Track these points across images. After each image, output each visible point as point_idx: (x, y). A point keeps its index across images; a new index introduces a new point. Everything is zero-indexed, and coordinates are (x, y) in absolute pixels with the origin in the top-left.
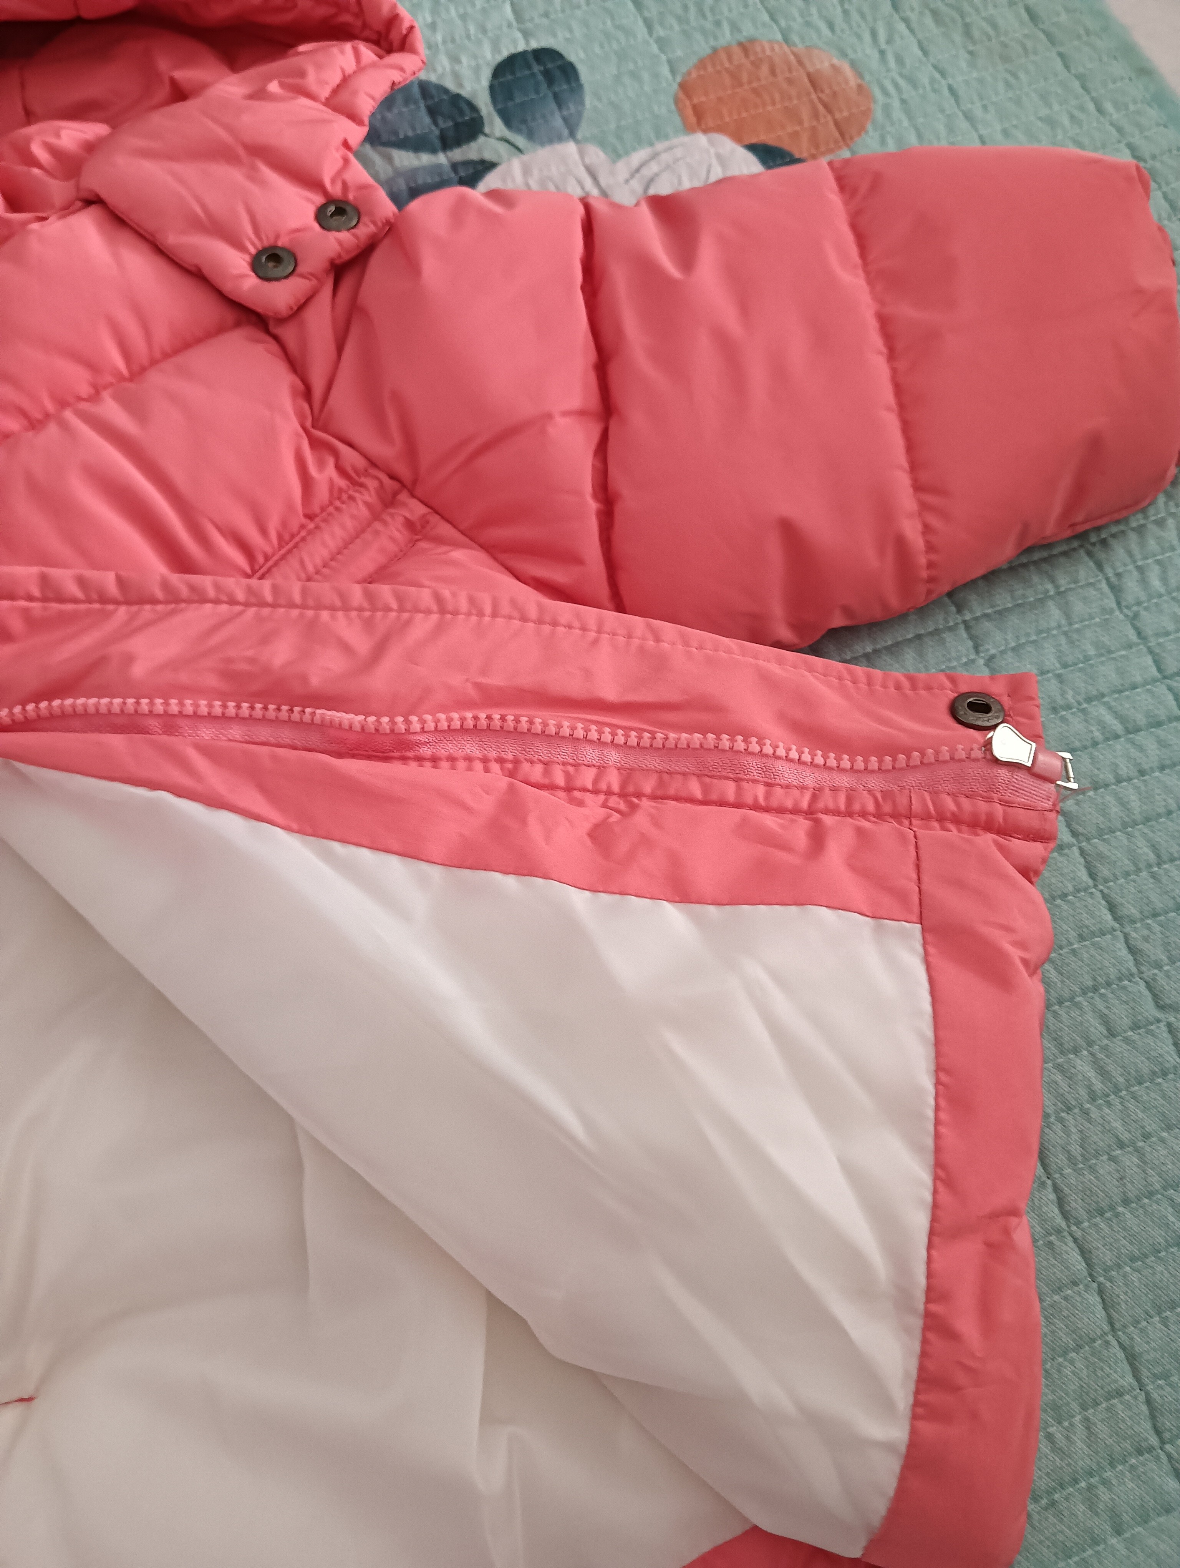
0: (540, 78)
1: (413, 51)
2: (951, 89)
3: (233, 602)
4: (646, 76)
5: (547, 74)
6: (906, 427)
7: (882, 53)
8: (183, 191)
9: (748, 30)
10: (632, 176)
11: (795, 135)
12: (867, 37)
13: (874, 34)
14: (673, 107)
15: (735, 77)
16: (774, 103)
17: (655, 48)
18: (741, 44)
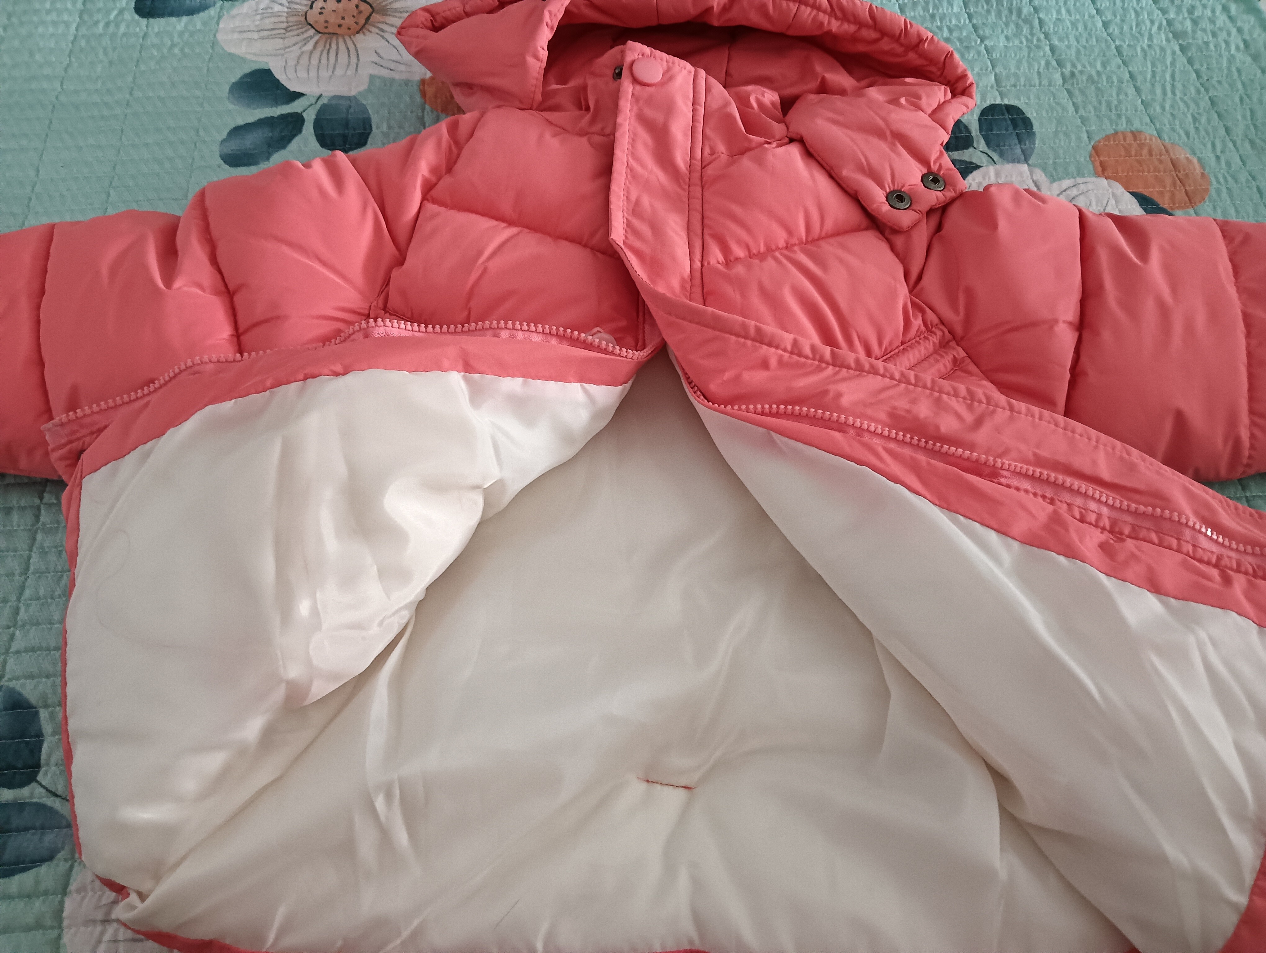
0: (1009, 122)
1: (971, 96)
2: (1258, 187)
3: (892, 378)
4: (1073, 137)
5: (1013, 121)
6: (1250, 376)
7: (1218, 158)
8: (855, 148)
9: (1137, 125)
10: (1061, 193)
11: (1161, 193)
12: (1209, 146)
13: (1214, 146)
14: (1088, 159)
15: (1127, 150)
16: (1149, 171)
17: (1079, 121)
18: (1132, 132)
